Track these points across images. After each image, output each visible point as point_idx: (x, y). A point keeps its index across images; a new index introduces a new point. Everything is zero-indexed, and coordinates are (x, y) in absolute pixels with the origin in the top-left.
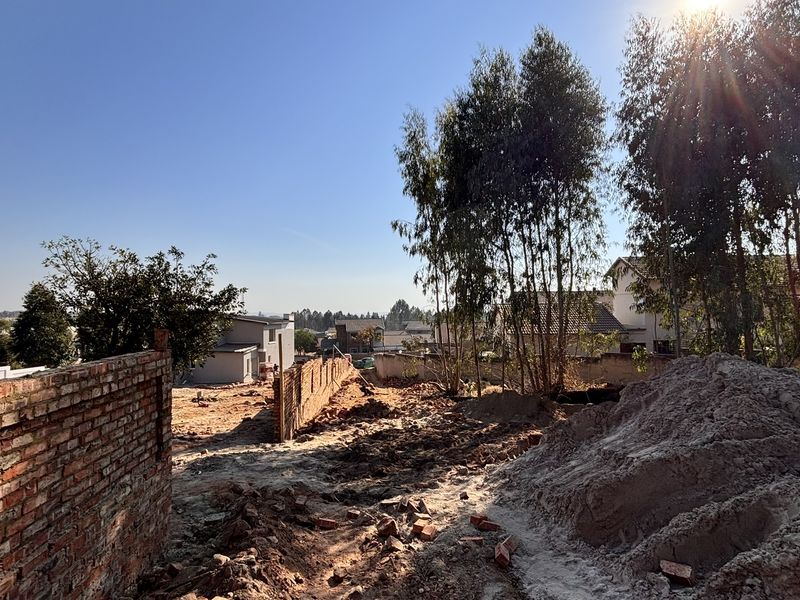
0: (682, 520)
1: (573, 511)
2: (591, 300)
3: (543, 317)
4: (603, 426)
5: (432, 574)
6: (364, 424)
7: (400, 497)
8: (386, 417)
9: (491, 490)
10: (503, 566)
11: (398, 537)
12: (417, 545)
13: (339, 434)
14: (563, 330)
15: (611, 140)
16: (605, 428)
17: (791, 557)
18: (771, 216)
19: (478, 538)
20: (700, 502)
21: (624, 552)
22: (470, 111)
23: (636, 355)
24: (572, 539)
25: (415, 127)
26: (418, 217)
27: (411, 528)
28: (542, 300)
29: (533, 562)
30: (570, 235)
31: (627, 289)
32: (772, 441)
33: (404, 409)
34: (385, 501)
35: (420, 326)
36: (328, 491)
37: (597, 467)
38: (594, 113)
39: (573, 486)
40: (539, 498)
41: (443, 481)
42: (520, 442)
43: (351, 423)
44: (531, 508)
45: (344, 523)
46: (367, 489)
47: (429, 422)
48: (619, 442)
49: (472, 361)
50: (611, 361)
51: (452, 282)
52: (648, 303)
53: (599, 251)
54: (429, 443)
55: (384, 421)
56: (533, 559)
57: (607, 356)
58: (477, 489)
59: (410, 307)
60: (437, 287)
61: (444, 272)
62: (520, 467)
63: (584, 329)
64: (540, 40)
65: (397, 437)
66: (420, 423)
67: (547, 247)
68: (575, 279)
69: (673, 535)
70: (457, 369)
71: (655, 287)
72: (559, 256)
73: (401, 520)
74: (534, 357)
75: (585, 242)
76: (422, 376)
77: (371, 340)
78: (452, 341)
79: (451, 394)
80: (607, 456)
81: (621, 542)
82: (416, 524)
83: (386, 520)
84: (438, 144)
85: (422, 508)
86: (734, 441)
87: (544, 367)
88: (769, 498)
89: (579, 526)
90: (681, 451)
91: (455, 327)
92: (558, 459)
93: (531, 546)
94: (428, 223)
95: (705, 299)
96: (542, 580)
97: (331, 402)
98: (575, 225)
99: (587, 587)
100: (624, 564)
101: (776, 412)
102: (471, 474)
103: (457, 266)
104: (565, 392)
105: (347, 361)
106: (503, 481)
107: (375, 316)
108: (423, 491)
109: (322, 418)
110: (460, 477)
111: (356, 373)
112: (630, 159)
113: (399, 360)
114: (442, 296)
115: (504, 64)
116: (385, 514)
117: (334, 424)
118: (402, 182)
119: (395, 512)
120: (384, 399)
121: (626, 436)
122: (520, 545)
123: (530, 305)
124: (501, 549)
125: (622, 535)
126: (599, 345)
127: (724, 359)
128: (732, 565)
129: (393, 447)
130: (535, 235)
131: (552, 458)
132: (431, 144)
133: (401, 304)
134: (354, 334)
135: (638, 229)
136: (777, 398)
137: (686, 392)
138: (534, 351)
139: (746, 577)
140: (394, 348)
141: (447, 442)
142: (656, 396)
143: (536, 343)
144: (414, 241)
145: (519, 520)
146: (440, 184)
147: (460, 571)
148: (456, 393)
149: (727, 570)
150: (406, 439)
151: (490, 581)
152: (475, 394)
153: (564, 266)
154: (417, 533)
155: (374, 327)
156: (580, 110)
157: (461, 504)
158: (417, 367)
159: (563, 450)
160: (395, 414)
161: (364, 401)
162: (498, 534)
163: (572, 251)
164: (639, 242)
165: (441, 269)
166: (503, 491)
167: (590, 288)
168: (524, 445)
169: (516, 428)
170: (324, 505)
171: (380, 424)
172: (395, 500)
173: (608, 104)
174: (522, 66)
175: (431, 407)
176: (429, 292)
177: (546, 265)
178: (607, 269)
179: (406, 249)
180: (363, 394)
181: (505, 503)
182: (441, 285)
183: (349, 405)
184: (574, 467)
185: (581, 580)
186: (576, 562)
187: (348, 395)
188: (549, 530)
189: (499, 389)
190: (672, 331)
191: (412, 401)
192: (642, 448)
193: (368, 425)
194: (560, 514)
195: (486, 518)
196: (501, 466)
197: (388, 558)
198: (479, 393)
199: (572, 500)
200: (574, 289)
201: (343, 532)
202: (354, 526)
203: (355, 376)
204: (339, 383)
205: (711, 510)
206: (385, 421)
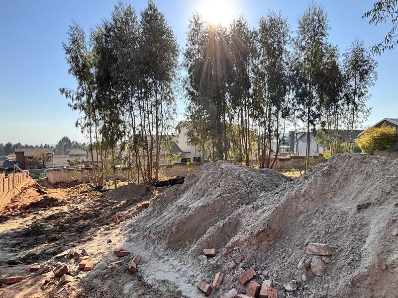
0: (211, 230)
1: (166, 236)
2: (170, 138)
3: (149, 146)
4: (177, 195)
5: (93, 289)
6: (40, 212)
7: (69, 250)
8: (56, 206)
9: (124, 235)
10: (133, 272)
11: (69, 274)
12: (83, 275)
13: (21, 220)
14: (158, 153)
15: (181, 65)
16: (178, 196)
17: (248, 235)
18: (235, 108)
19: (119, 262)
20: (216, 221)
21: (188, 250)
22: (112, 33)
23: (188, 163)
24: (166, 250)
25: (77, 35)
26: (79, 88)
27: (78, 266)
28: (149, 139)
29: (148, 266)
30: (162, 108)
31: (185, 135)
32: (239, 193)
33: (68, 200)
34: (59, 255)
35: (79, 152)
36: (13, 259)
37: (176, 214)
38: (174, 51)
39: (165, 225)
40: (149, 233)
41: (96, 236)
42: (138, 208)
43: (30, 212)
44: (146, 239)
45: (26, 276)
46: (45, 250)
47: (86, 205)
48: (184, 201)
49: (112, 170)
50: (177, 167)
51: (100, 127)
52: (192, 141)
53: (174, 116)
54: (86, 216)
55: (54, 208)
56: (148, 264)
57: (176, 164)
58: (116, 236)
59: (72, 142)
60: (90, 130)
61: (95, 121)
62: (140, 221)
63: (167, 152)
64: (151, 7)
65: (65, 216)
66: (80, 206)
67: (151, 112)
68: (164, 129)
69: (208, 237)
70: (102, 174)
71: (195, 134)
72: (157, 117)
73: (70, 264)
74: (144, 166)
75: (168, 112)
76: (80, 180)
77: (44, 161)
78: (99, 160)
79: (99, 188)
80: (180, 208)
81: (187, 245)
82: (81, 263)
83: (61, 266)
84: (92, 48)
85: (84, 253)
86: (228, 195)
87: (149, 171)
88: (239, 214)
89: (169, 243)
90: (210, 201)
91: (101, 151)
92: (158, 213)
93: (146, 258)
94: (85, 92)
95: (212, 139)
96: (153, 273)
97: (13, 201)
98: (164, 103)
99: (174, 270)
100: (189, 255)
101: (239, 182)
102: (113, 229)
103: (103, 118)
104: (158, 182)
105: (25, 174)
106: (131, 229)
107: (46, 147)
108: (83, 244)
109: (5, 212)
110: (106, 232)
111: (33, 182)
112: (188, 76)
113: (65, 172)
114: (93, 134)
115: (131, 14)
116: (59, 263)
117: (17, 215)
118: (68, 66)
119: (66, 260)
120: (55, 196)
121: (187, 198)
122: (141, 259)
123: (143, 140)
124: (132, 264)
125: (187, 243)
126: (174, 159)
127: (223, 163)
128: (229, 244)
129: (62, 222)
130: (145, 106)
131: (155, 213)
132: (88, 47)
133: (65, 139)
134: (31, 158)
135: (189, 108)
136: (239, 176)
137: (210, 176)
138: (144, 163)
139: (234, 247)
140: (61, 165)
141: (97, 214)
142: (198, 179)
143: (146, 159)
144: (76, 102)
145: (140, 246)
146: (93, 71)
147: (109, 282)
148: (102, 188)
149: (228, 246)
150: (71, 217)
151: (126, 282)
152: (113, 187)
153: (159, 122)
154: (82, 268)
155: (47, 153)
156: (168, 48)
157: (108, 246)
158: (77, 176)
159: (160, 208)
160: (63, 203)
161: (40, 198)
162: (129, 257)
163: (162, 115)
164: (190, 114)
165: (93, 119)
166: (131, 234)
167: (170, 134)
168: (140, 209)
169: (135, 202)
170: (10, 268)
171: (52, 210)
172: (65, 253)
173: (180, 48)
174: (141, 17)
175: (86, 197)
176: (85, 132)
177: (151, 121)
178: (177, 124)
179: (70, 105)
180: (39, 194)
181: (132, 240)
182: (93, 128)
183: (28, 202)
184: (165, 216)
185: (171, 267)
186: (168, 260)
187: (28, 196)
188: (155, 248)
189: (126, 183)
190: (201, 153)
191: (74, 195)
192: (194, 202)
193: (43, 212)
194: (160, 239)
195: (122, 250)
196: (129, 222)
197: (63, 289)
198: (116, 186)
199: (166, 231)
200: (163, 134)
201: (26, 282)
202: (35, 276)
203: (32, 184)
204: (19, 188)
205: (220, 223)
206: (56, 208)
